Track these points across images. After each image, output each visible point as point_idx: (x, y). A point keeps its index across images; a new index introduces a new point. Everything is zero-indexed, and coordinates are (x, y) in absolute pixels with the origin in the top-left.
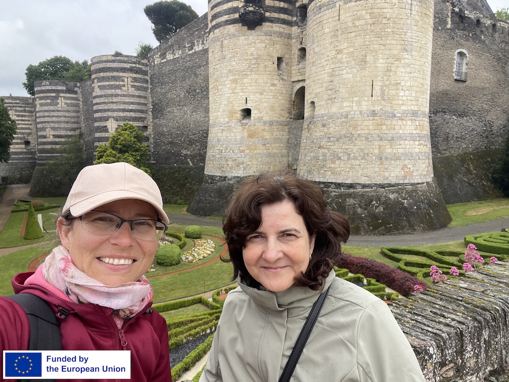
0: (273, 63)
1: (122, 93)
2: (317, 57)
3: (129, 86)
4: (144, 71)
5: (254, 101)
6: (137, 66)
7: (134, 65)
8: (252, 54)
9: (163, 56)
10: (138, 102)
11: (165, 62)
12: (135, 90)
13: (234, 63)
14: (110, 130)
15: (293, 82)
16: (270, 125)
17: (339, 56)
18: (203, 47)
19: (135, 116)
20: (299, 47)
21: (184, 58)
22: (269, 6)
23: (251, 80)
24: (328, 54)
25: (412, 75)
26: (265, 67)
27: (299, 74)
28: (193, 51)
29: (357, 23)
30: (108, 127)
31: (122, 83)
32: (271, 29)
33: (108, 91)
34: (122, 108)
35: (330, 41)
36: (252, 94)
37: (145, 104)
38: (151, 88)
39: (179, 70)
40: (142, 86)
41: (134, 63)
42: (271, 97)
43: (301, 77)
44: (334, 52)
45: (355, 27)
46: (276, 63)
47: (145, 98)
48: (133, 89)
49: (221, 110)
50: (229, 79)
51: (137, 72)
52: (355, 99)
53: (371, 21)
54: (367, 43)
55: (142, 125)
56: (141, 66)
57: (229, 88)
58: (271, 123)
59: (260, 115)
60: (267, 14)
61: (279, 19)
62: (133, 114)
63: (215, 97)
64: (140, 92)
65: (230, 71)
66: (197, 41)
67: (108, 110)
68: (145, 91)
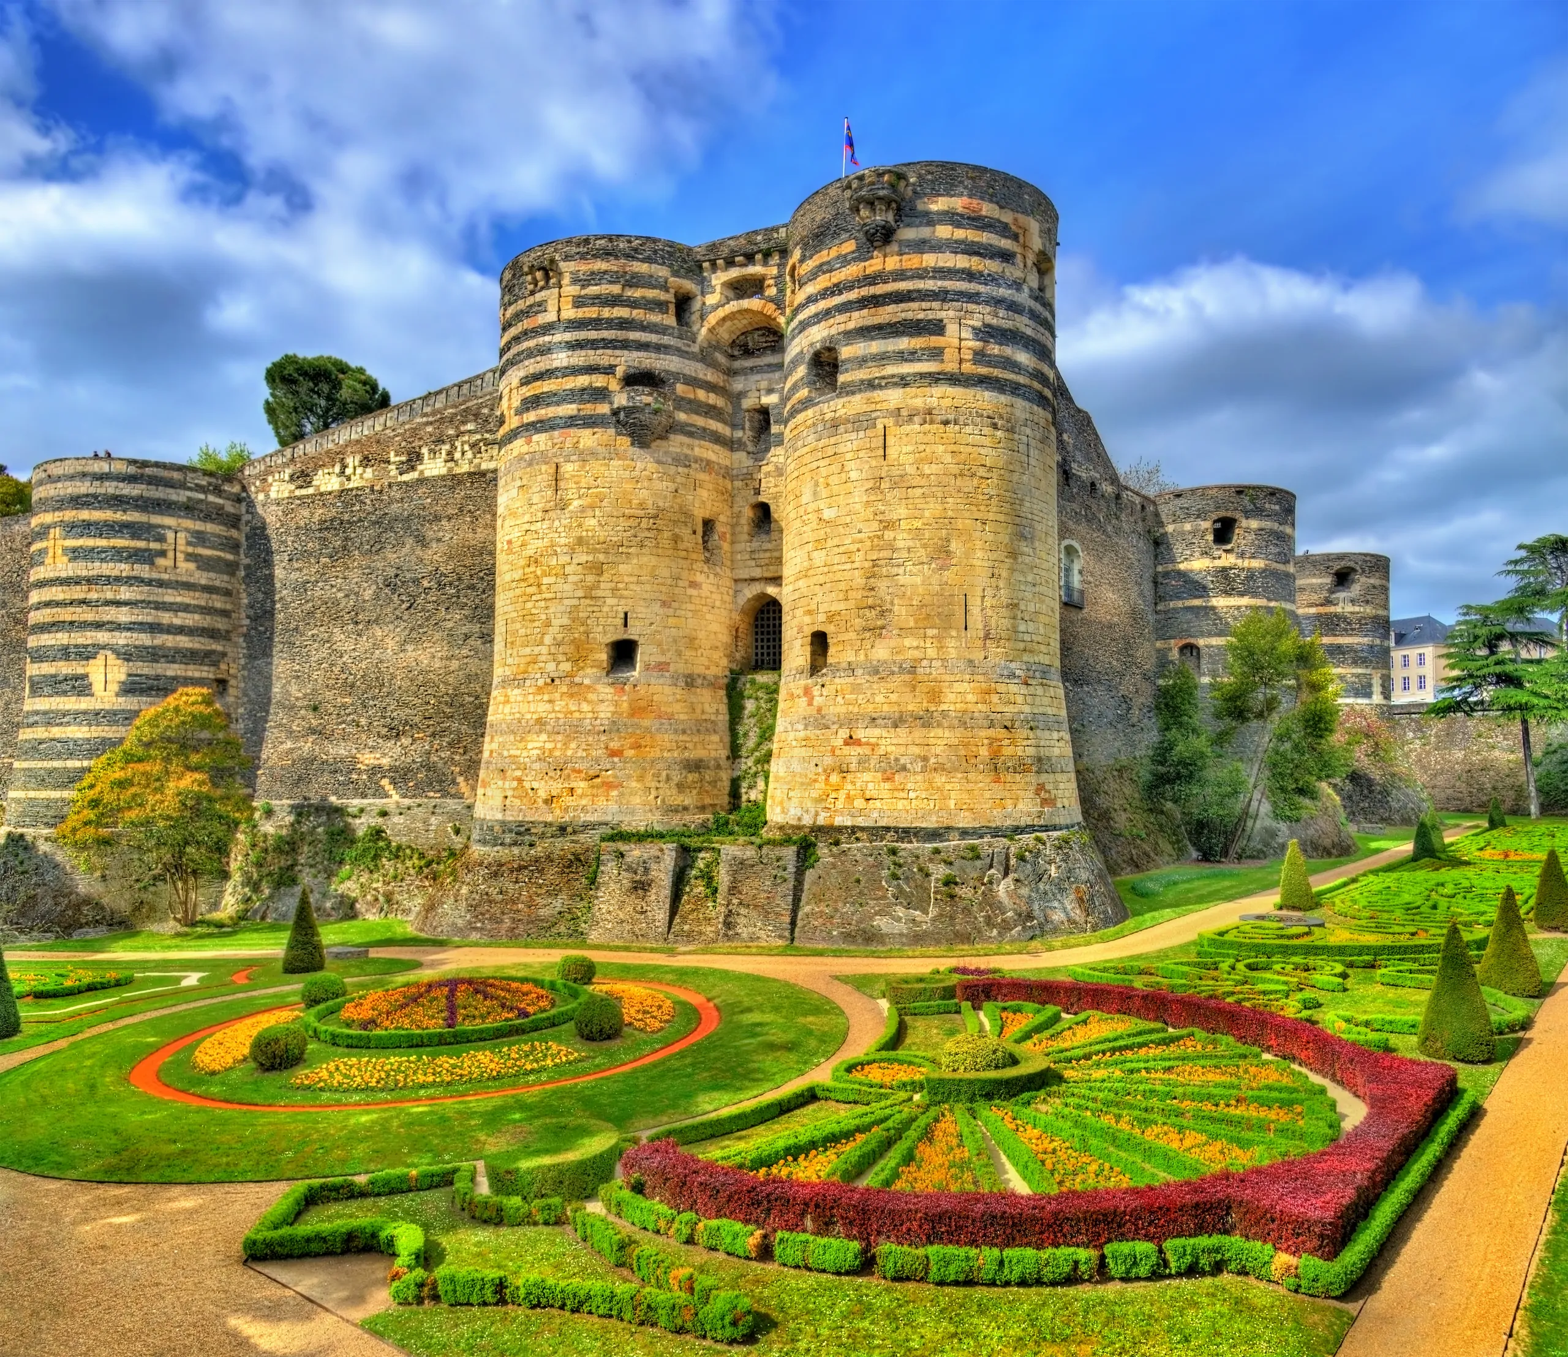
0: (694, 532)
1: (155, 575)
2: (828, 530)
3: (180, 556)
4: (228, 515)
5: (648, 622)
6: (211, 498)
7: (202, 496)
8: (642, 505)
9: (303, 477)
10: (203, 603)
11: (308, 496)
12: (198, 568)
13: (593, 522)
14: (98, 687)
15: (736, 581)
16: (687, 684)
17: (889, 535)
18: (450, 469)
19: (190, 645)
20: (753, 500)
21: (381, 492)
22: (683, 399)
23: (641, 567)
24: (860, 526)
25: (1037, 589)
26: (676, 539)
27: (753, 563)
28: (413, 476)
29: (927, 470)
30: (92, 678)
31: (154, 546)
32: (689, 452)
33: (104, 565)
34: (150, 619)
35: (865, 499)
36: (642, 603)
37: (225, 613)
38: (247, 567)
39: (360, 520)
40: (219, 558)
41: (199, 488)
42: (690, 614)
43: (759, 570)
44: (875, 525)
45: (922, 475)
46: (700, 530)
47: (228, 593)
48: (192, 566)
49: (548, 639)
50: (575, 561)
51: (207, 518)
52: (931, 632)
53: (955, 469)
54: (950, 513)
55: (211, 676)
56: (221, 501)
57: (575, 583)
58: (690, 682)
59: (662, 659)
60: (682, 416)
61: (704, 429)
62: (184, 642)
63: (529, 605)
64: (212, 575)
65: (580, 541)
66: (432, 451)
67: (98, 626)
68: (228, 573)
